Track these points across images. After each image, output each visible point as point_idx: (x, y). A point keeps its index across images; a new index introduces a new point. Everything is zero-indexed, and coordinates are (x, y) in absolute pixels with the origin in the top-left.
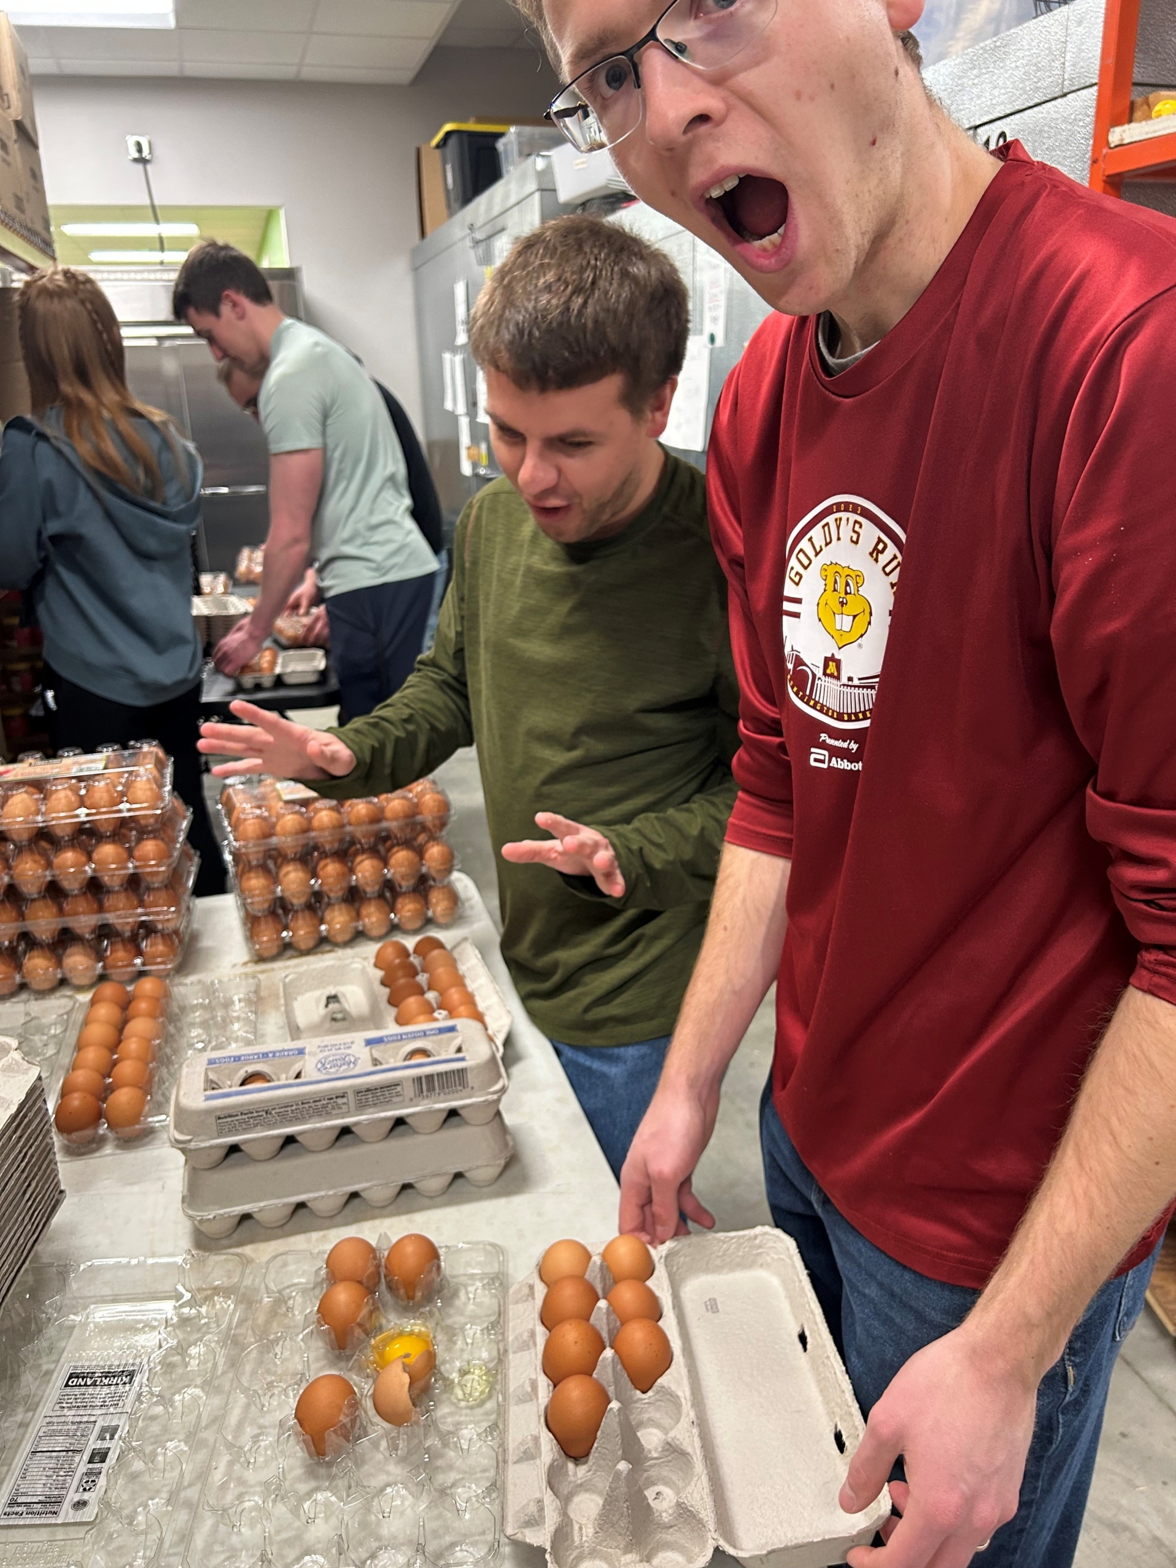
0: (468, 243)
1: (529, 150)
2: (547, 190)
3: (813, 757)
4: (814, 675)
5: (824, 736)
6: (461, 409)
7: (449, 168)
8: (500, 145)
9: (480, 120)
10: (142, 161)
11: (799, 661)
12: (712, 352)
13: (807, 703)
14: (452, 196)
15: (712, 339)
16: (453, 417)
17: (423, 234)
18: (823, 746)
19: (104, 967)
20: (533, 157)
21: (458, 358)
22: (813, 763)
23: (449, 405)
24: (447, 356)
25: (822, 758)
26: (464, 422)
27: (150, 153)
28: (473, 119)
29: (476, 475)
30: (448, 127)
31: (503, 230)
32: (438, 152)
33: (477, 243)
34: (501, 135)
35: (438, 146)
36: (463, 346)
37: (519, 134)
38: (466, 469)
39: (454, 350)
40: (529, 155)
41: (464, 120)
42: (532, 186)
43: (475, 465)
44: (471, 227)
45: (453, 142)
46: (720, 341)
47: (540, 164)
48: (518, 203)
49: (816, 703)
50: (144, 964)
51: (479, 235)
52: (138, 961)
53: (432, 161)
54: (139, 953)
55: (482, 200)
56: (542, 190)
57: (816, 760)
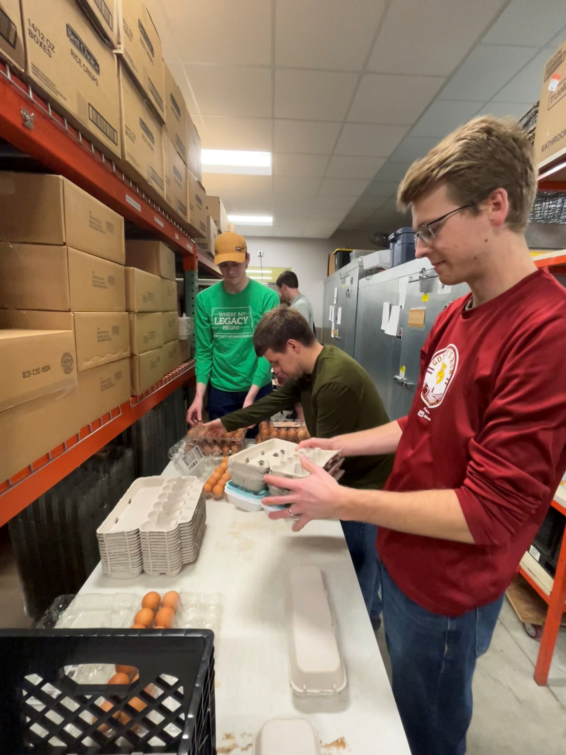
0: (339, 278)
1: (357, 256)
2: (361, 266)
3: (419, 413)
4: (429, 391)
5: (425, 408)
6: (333, 320)
7: (336, 259)
8: (351, 254)
9: (346, 248)
10: (261, 256)
11: (427, 386)
12: (400, 310)
13: (424, 398)
14: (337, 267)
15: (401, 307)
16: (331, 322)
17: (328, 275)
18: (424, 411)
19: (222, 452)
20: (358, 258)
21: (333, 307)
22: (418, 414)
23: (330, 319)
24: (331, 307)
25: (422, 414)
26: (333, 324)
27: (263, 254)
28: (344, 248)
29: (335, 338)
30: (337, 250)
31: (349, 275)
32: (334, 256)
33: (341, 278)
34: (351, 252)
35: (334, 254)
36: (335, 304)
37: (356, 252)
38: (332, 336)
39: (333, 305)
40: (357, 257)
41: (342, 248)
42: (357, 265)
43: (335, 335)
44: (340, 275)
45: (338, 254)
46: (403, 307)
47: (360, 260)
48: (353, 269)
49: (426, 398)
50: (232, 452)
51: (343, 276)
52: (230, 451)
53: (332, 257)
54: (231, 449)
55: (344, 268)
56: (360, 266)
57: (420, 414)
